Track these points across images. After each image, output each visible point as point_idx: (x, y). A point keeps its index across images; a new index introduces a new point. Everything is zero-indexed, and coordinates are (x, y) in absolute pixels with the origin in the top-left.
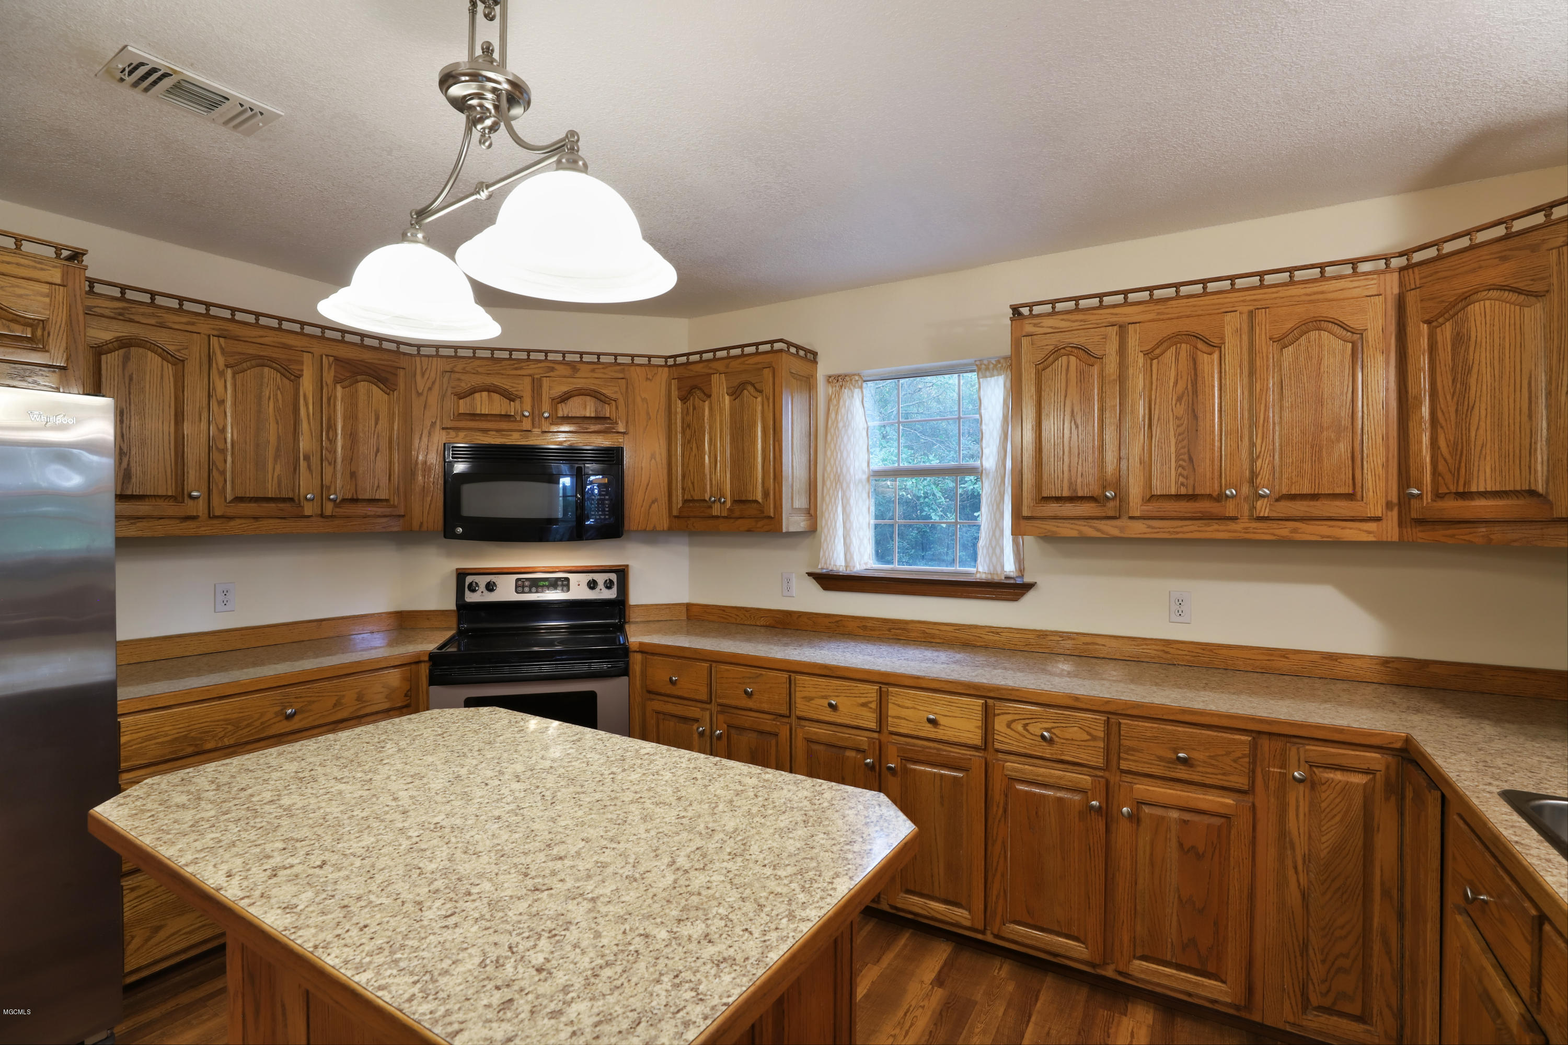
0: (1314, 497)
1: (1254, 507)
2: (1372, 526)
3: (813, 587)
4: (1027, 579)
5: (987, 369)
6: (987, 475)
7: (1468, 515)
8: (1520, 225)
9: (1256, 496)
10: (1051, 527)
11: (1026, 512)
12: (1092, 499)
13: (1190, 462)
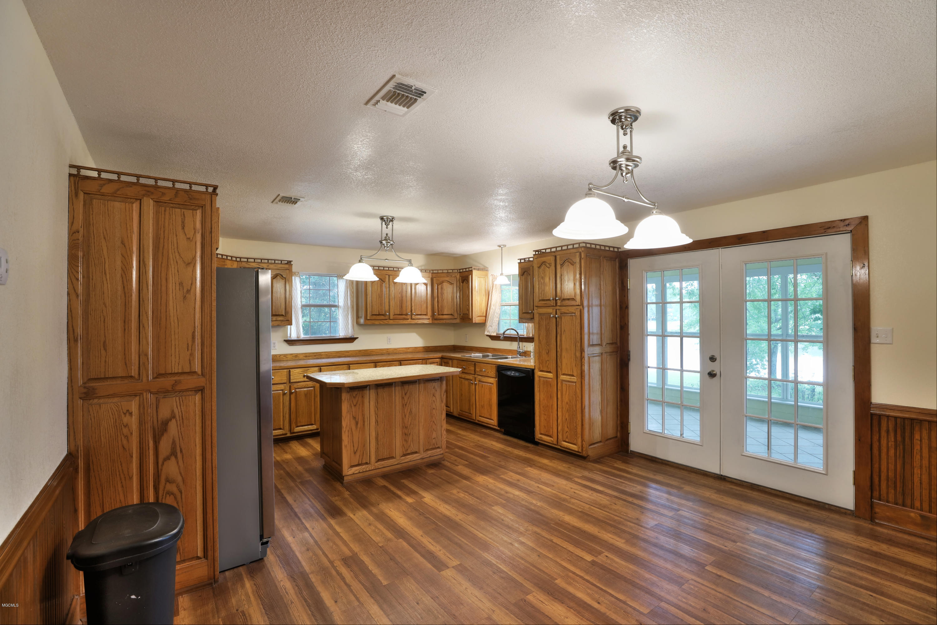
0: (421, 315)
1: (412, 317)
2: (428, 320)
4: (355, 337)
6: (341, 307)
7: (444, 318)
8: (449, 271)
9: (412, 314)
10: (373, 322)
11: (368, 318)
12: (383, 315)
13: (401, 307)
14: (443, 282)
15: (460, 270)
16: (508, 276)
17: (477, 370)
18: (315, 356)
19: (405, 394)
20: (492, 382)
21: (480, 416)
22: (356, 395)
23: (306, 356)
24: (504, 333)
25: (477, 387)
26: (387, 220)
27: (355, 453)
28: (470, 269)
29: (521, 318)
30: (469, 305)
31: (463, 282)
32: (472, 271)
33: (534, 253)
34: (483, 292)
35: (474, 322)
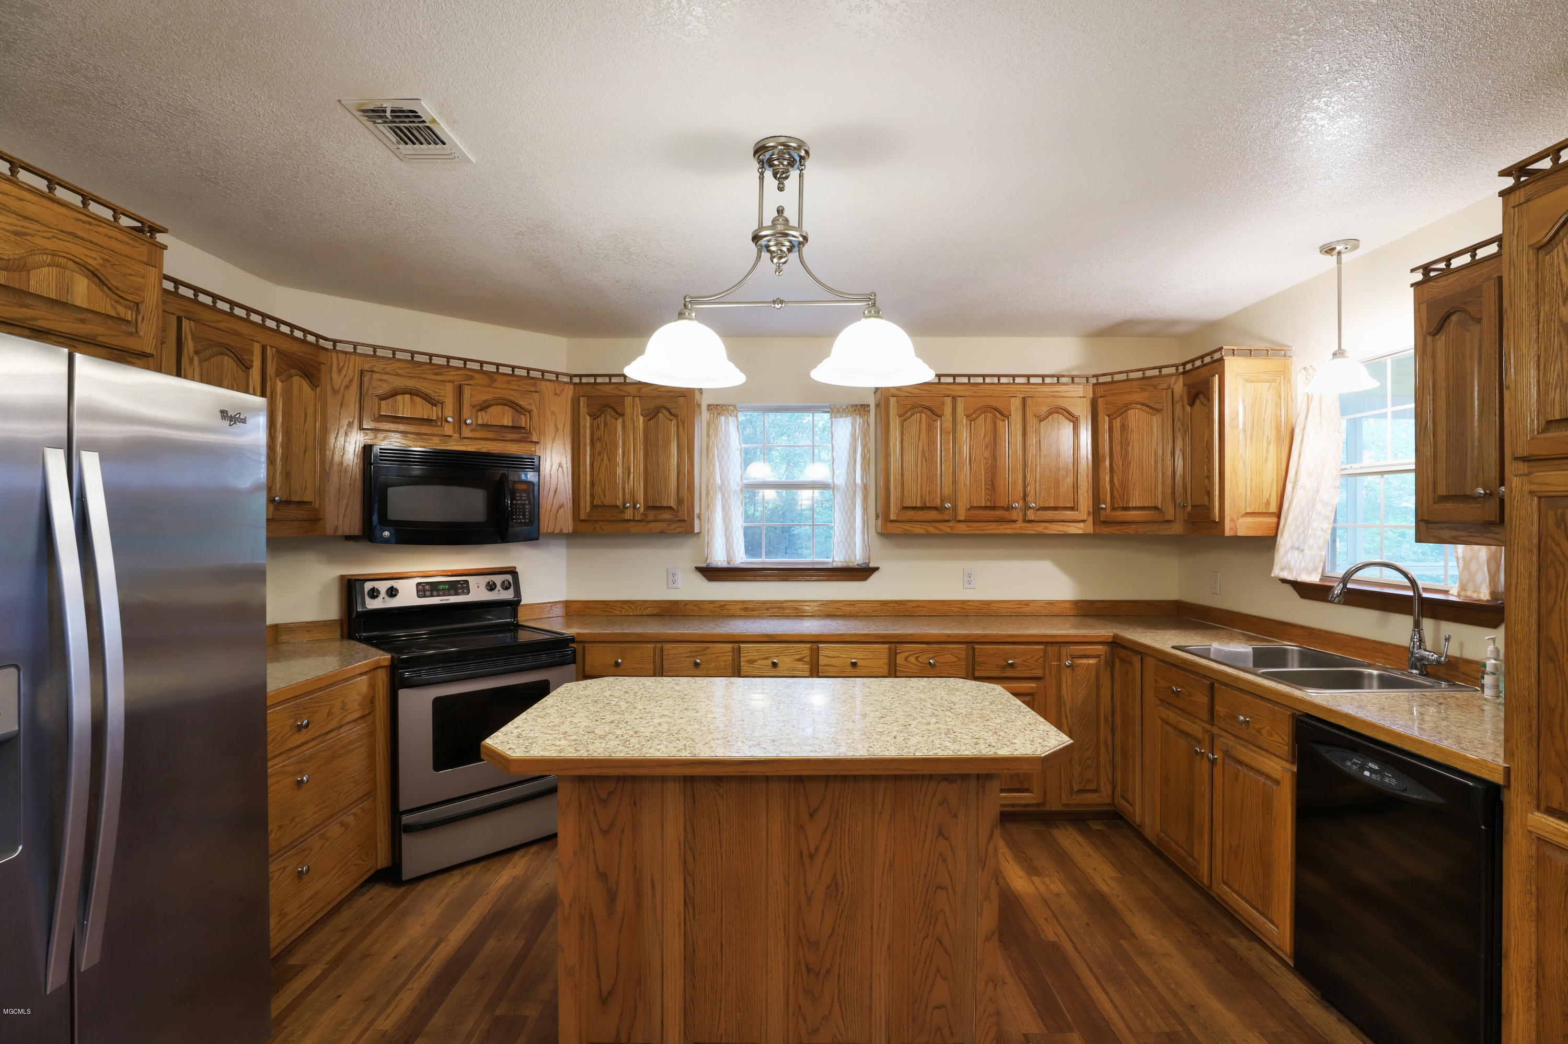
0: (1055, 508)
1: (1025, 514)
2: (1081, 525)
3: (699, 579)
4: (872, 565)
5: (838, 412)
6: (838, 490)
7: (1129, 519)
8: (1149, 373)
9: (1027, 507)
10: (908, 527)
11: (892, 517)
12: (936, 508)
13: (992, 485)
14: (1127, 407)
15: (1184, 364)
17: (1220, 709)
19: (811, 815)
20: (1278, 776)
21: (1228, 881)
24: (1346, 578)
25: (1218, 770)
27: (604, 1001)
28: (1217, 356)
29: (1427, 522)
30: (1210, 477)
31: (1192, 404)
32: (1221, 360)
34: (1269, 431)
35: (1228, 533)
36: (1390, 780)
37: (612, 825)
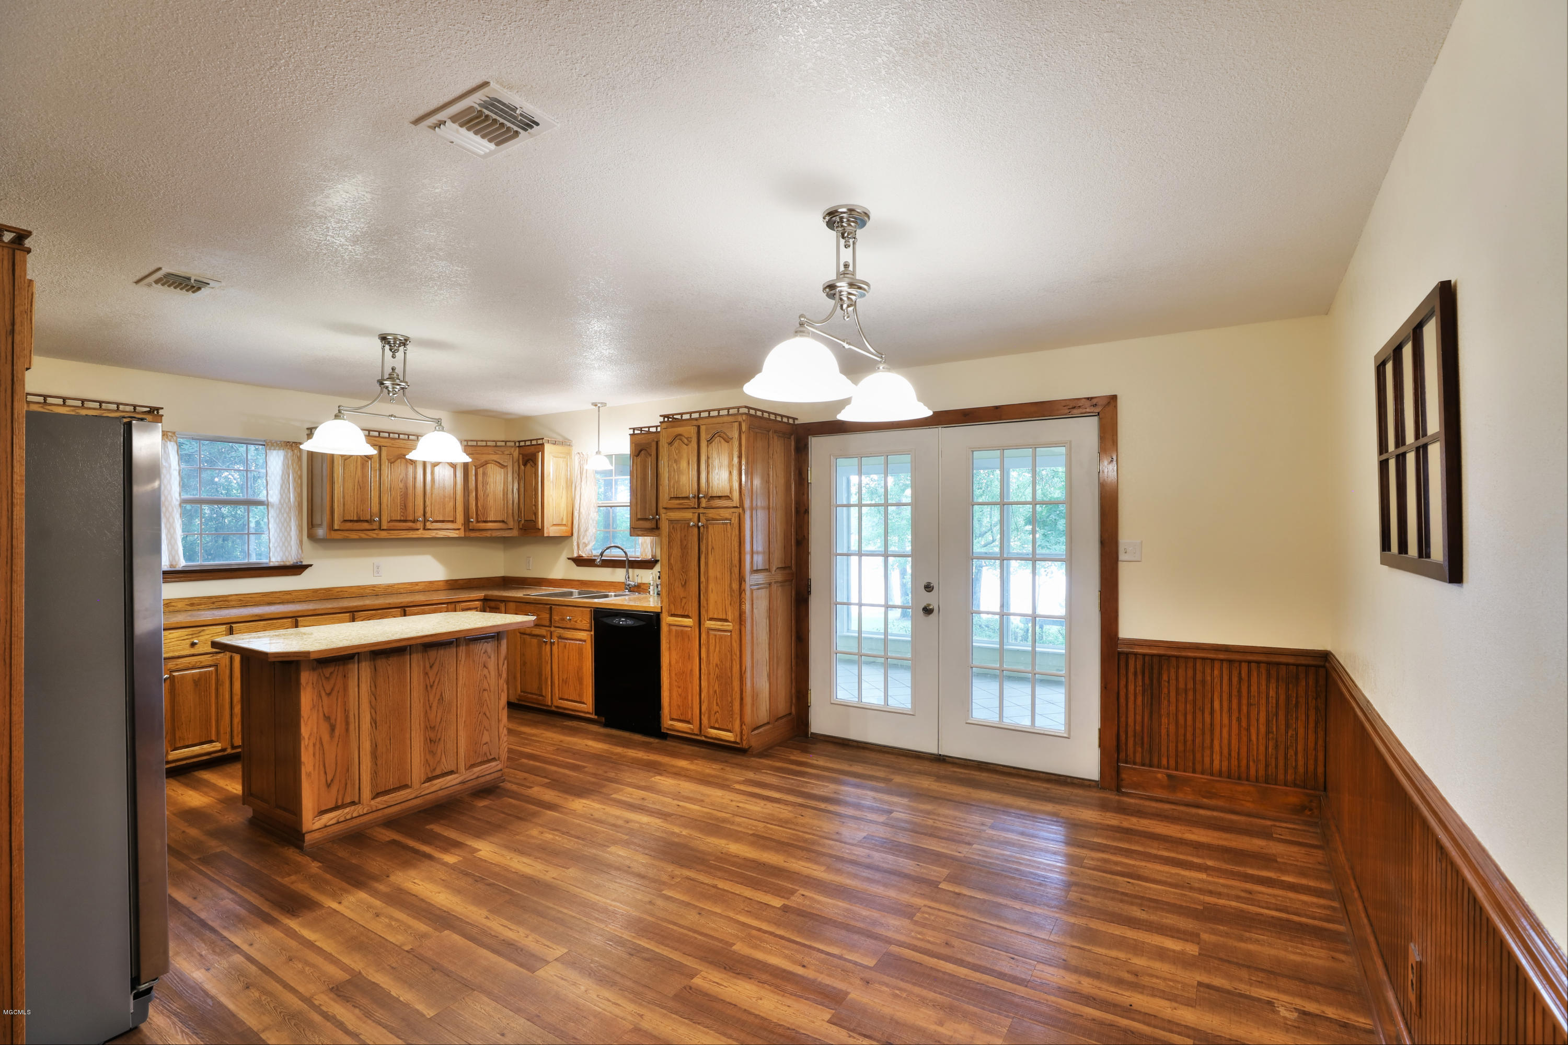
0: (443, 521)
1: (425, 525)
2: (457, 532)
4: (305, 563)
5: (272, 445)
6: (273, 506)
7: (487, 528)
8: (499, 444)
9: (425, 521)
10: (346, 534)
11: (336, 527)
12: (367, 521)
13: (405, 507)
14: (486, 463)
15: (519, 442)
16: (609, 457)
17: (556, 618)
18: (213, 603)
19: (431, 667)
20: (584, 638)
21: (561, 699)
22: (331, 673)
23: (192, 605)
24: (602, 554)
25: (555, 648)
26: (395, 343)
27: (329, 786)
28: (540, 442)
29: (634, 528)
30: (536, 505)
31: (525, 465)
32: (543, 444)
33: (662, 419)
34: (563, 483)
35: (546, 535)
36: (630, 622)
37: (332, 689)
